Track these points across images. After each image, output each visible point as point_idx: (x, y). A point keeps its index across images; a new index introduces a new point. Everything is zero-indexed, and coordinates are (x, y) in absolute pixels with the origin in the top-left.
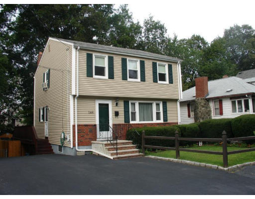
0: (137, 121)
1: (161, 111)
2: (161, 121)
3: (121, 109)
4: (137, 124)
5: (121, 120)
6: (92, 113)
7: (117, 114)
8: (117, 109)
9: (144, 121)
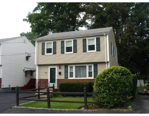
0: (74, 78)
1: (93, 71)
2: (93, 78)
3: (63, 71)
4: (73, 80)
5: (62, 77)
6: (46, 73)
7: (60, 73)
8: (60, 71)
9: (80, 77)
